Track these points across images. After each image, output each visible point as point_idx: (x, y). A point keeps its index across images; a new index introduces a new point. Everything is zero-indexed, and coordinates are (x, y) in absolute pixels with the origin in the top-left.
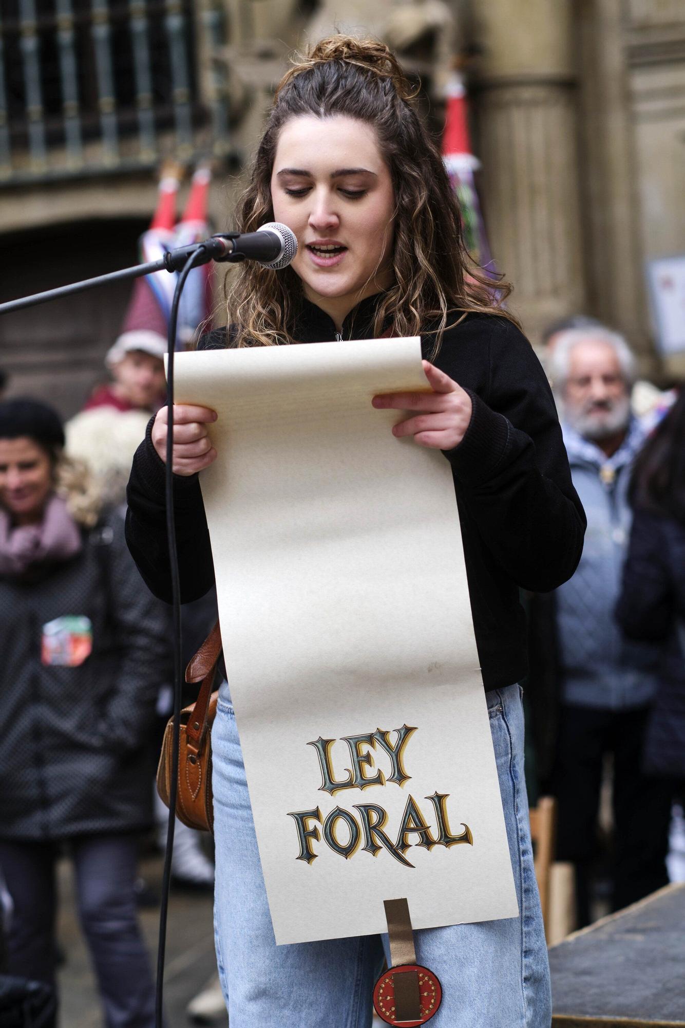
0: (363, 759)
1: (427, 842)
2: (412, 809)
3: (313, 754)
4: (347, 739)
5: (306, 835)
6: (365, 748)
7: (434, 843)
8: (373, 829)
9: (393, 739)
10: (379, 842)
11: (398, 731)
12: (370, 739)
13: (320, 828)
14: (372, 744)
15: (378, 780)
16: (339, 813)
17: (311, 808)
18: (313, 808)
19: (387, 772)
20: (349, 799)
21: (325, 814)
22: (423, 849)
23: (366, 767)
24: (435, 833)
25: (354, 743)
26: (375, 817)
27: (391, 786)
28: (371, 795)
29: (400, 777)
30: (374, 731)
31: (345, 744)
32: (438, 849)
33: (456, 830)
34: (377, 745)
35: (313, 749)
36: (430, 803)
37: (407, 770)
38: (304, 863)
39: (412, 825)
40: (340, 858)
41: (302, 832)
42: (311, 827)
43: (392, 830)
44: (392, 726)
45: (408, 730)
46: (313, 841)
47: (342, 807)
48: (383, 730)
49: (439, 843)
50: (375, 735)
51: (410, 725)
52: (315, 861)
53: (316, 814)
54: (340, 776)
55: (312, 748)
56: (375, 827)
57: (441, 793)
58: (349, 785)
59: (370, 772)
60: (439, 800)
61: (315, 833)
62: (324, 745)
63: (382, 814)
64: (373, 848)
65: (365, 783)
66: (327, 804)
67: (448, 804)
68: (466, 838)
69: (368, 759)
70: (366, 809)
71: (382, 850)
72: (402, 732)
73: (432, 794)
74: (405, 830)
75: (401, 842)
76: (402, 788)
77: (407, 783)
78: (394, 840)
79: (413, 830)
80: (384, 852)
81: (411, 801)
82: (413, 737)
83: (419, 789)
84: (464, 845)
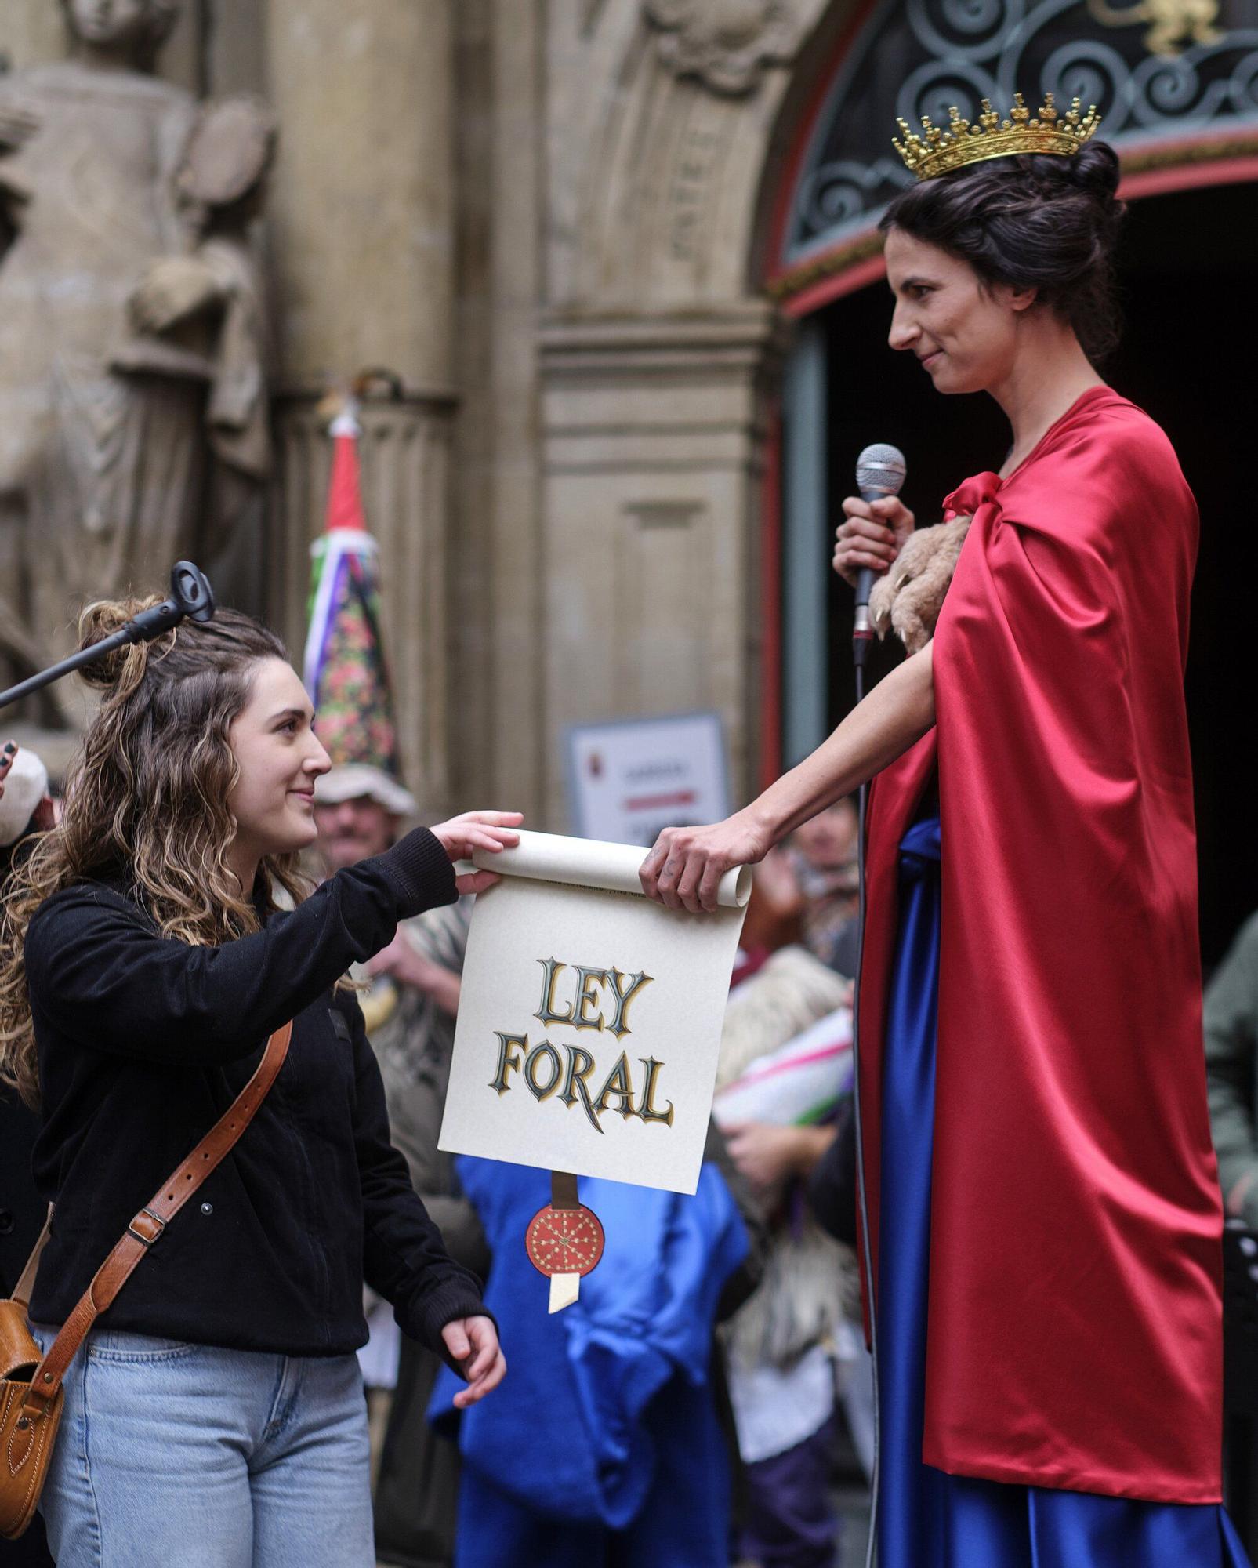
0: (588, 996)
1: (626, 1110)
2: (621, 1070)
3: (539, 974)
4: (578, 968)
5: (507, 1062)
6: (594, 984)
7: (634, 1113)
8: (576, 1076)
9: (626, 983)
10: (577, 1094)
11: (634, 976)
12: (602, 976)
13: (523, 1059)
14: (602, 983)
15: (597, 1025)
16: (546, 1048)
17: (518, 1031)
18: (521, 1034)
19: (609, 1019)
20: (563, 1036)
21: (532, 1044)
22: (620, 1116)
23: (589, 1005)
24: (637, 1103)
25: (586, 975)
26: (582, 1064)
27: (608, 1036)
28: (584, 1039)
29: (621, 1029)
30: (608, 968)
31: (575, 973)
32: (635, 1120)
33: (659, 1106)
34: (607, 985)
36: (643, 1066)
37: (630, 1023)
38: (495, 1092)
39: (617, 1086)
40: (533, 1098)
41: (503, 1057)
42: (513, 1055)
43: (595, 1085)
44: (629, 968)
45: (644, 979)
46: (511, 1070)
47: (552, 1042)
48: (619, 970)
49: (637, 1114)
50: (609, 973)
51: (647, 974)
52: (506, 1094)
53: (523, 1042)
54: (559, 1007)
55: (541, 967)
56: (578, 1075)
57: (656, 1059)
58: (565, 1020)
59: (591, 1013)
60: (653, 1066)
61: (515, 1063)
62: (555, 966)
63: (590, 1064)
64: (569, 1099)
65: (583, 1024)
66: (538, 1034)
67: (661, 1073)
68: (666, 1118)
69: (593, 997)
70: (576, 1052)
71: (577, 1103)
72: (637, 979)
73: (647, 1058)
74: (608, 1088)
75: (599, 1101)
76: (619, 1040)
77: (626, 1037)
78: (593, 1096)
79: (614, 1090)
80: (579, 1106)
81: (623, 1059)
82: (647, 987)
83: (636, 1048)
84: (662, 1125)
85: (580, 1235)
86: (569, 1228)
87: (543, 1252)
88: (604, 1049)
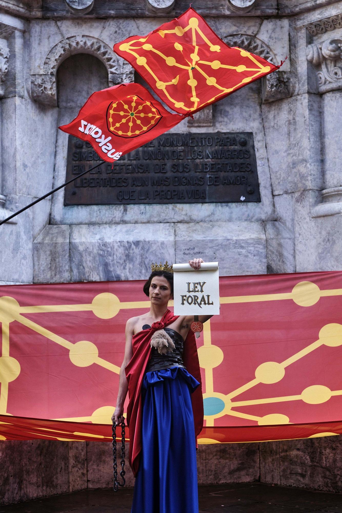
1: (205, 304)
2: (203, 297)
4: (193, 283)
5: (183, 300)
6: (196, 285)
8: (196, 300)
9: (202, 284)
10: (196, 303)
12: (197, 284)
13: (186, 299)
15: (198, 291)
16: (190, 296)
17: (184, 295)
19: (200, 290)
20: (192, 294)
21: (187, 296)
23: (196, 288)
24: (207, 302)
25: (195, 284)
26: (196, 298)
27: (200, 293)
28: (196, 294)
29: (202, 291)
30: (198, 282)
32: (207, 305)
33: (210, 302)
35: (187, 284)
36: (207, 297)
37: (203, 290)
43: (199, 301)
44: (202, 282)
45: (204, 283)
53: (186, 296)
54: (191, 290)
58: (192, 291)
59: (196, 290)
60: (208, 296)
61: (185, 300)
62: (189, 284)
63: (198, 298)
64: (195, 304)
65: (195, 291)
66: (188, 294)
67: (210, 297)
68: (212, 304)
70: (195, 296)
74: (201, 301)
77: (203, 292)
78: (199, 303)
80: (197, 305)
81: (203, 296)
82: (205, 284)
83: (205, 294)
84: (212, 305)
85: (199, 325)
86: (197, 324)
87: (193, 329)
88: (200, 295)
